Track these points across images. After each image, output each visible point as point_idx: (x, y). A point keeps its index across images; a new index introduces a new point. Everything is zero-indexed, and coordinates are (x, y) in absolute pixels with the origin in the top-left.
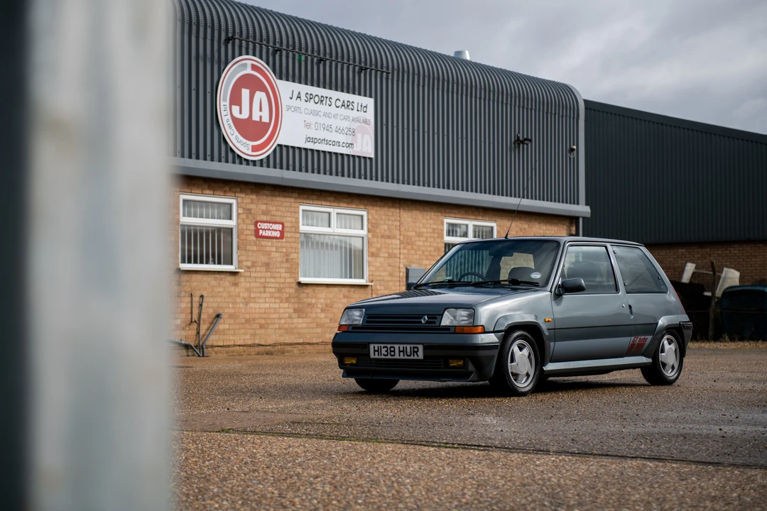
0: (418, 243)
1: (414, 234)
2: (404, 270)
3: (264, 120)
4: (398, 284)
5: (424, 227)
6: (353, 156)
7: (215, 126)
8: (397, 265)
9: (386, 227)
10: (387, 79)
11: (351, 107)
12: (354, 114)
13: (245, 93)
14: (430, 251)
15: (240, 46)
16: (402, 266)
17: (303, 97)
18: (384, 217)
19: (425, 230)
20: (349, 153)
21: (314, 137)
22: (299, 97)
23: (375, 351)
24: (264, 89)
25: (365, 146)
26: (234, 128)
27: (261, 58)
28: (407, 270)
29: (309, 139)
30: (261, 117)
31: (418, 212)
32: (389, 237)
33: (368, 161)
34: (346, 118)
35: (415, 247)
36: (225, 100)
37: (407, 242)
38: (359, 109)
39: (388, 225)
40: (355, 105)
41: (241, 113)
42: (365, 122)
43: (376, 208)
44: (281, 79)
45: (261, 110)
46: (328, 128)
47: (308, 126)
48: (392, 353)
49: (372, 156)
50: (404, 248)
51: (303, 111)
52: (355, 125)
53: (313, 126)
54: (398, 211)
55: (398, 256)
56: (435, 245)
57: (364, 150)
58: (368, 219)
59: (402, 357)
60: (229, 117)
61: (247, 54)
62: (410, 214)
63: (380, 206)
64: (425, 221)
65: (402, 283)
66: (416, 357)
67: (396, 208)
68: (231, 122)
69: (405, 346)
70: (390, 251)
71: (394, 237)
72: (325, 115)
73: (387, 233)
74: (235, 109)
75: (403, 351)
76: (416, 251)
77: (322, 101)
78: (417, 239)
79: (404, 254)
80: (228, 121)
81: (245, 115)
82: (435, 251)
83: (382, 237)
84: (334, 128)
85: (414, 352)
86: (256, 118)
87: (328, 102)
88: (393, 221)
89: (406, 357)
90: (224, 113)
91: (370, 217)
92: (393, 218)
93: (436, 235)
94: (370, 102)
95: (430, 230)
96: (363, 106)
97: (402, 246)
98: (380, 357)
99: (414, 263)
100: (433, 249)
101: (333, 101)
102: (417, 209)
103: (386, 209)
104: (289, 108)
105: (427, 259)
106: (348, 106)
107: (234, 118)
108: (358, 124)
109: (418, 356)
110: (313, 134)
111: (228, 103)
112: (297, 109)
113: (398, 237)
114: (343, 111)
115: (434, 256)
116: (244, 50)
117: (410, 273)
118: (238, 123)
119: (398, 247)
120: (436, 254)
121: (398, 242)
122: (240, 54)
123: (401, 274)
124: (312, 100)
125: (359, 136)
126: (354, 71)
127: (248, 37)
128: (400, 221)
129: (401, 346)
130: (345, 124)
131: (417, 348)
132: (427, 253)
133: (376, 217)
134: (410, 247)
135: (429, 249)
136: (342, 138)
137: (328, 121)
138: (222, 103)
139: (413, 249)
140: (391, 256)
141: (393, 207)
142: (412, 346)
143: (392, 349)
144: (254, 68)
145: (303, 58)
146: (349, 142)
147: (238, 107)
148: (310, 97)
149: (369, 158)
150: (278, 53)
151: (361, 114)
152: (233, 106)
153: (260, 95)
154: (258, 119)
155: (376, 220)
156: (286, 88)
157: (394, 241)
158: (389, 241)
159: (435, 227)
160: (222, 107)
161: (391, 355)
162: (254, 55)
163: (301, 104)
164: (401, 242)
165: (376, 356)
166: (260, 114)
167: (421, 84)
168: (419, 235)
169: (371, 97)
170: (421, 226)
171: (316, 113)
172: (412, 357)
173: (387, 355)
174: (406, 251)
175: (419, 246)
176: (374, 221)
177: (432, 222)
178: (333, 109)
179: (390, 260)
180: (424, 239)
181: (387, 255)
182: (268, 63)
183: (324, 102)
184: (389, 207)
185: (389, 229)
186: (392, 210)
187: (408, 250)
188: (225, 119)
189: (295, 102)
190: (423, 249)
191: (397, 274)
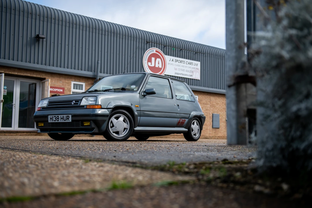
0: (217, 106)
1: (215, 103)
2: (212, 114)
3: (160, 67)
4: (209, 118)
5: (219, 102)
6: (192, 79)
7: (142, 68)
8: (209, 113)
9: (205, 101)
10: (205, 56)
11: (192, 64)
12: (193, 66)
13: (153, 59)
14: (221, 109)
15: (152, 45)
16: (211, 113)
17: (174, 60)
18: (204, 98)
19: (220, 103)
20: (191, 78)
21: (178, 73)
22: (173, 60)
23: (50, 119)
24: (160, 58)
25: (197, 76)
26: (149, 69)
27: (159, 49)
28: (213, 115)
29: (176, 73)
30: (159, 66)
31: (217, 97)
32: (206, 104)
33: (198, 81)
34: (190, 67)
35: (216, 108)
36: (146, 60)
37: (213, 106)
38: (195, 65)
39: (206, 100)
40: (193, 64)
41: (151, 64)
42: (197, 69)
43: (201, 95)
44: (166, 55)
45: (159, 64)
46: (183, 70)
47: (176, 69)
48: (58, 120)
49: (200, 79)
50: (212, 108)
51: (174, 65)
52: (193, 70)
53: (178, 70)
54: (209, 96)
55: (209, 110)
56: (223, 107)
57: (197, 77)
58: (198, 98)
59: (62, 121)
60: (147, 66)
61: (154, 47)
62: (214, 98)
63: (203, 95)
64: (219, 100)
65: (211, 118)
66: (68, 121)
67: (209, 95)
68: (148, 67)
69: (63, 116)
70: (207, 108)
71: (208, 104)
72: (182, 66)
73: (205, 103)
74: (149, 64)
75: (62, 118)
76: (216, 109)
77: (181, 62)
78: (217, 105)
79: (211, 109)
80: (147, 67)
81: (153, 65)
82: (223, 109)
83: (204, 104)
84: (185, 70)
85: (67, 118)
86: (157, 66)
87: (183, 62)
88: (207, 99)
89: (64, 121)
90: (145, 65)
91: (199, 98)
92: (208, 98)
93: (224, 104)
94: (199, 63)
95: (222, 103)
96: (196, 64)
97: (211, 107)
98: (52, 122)
99: (215, 112)
100: (222, 108)
101: (185, 62)
102: (216, 96)
103: (205, 95)
104: (169, 64)
105: (220, 111)
106: (191, 64)
107: (149, 66)
108: (194, 69)
109: (69, 120)
110: (177, 72)
111: (147, 61)
112: (171, 64)
113: (209, 104)
114: (189, 65)
115: (223, 111)
116: (153, 46)
117: (214, 116)
118: (150, 68)
119: (209, 107)
120: (223, 110)
121: (209, 106)
122: (152, 47)
123: (211, 116)
124: (177, 62)
125: (195, 73)
126: (193, 54)
127: (154, 42)
128: (210, 99)
129: (62, 116)
130: (190, 69)
131: (69, 116)
132: (220, 110)
133: (201, 98)
134: (214, 107)
135: (221, 108)
136: (188, 73)
137: (183, 68)
138: (145, 61)
139: (215, 108)
140: (207, 110)
141: (207, 95)
142: (67, 115)
143: (58, 118)
144: (156, 51)
145: (174, 49)
146: (191, 75)
147: (150, 63)
148: (177, 61)
149: (198, 80)
150: (165, 47)
151: (196, 67)
152: (149, 63)
153: (158, 60)
154: (158, 67)
155: (201, 99)
156: (168, 58)
157: (208, 105)
158: (206, 105)
159: (224, 102)
160: (145, 63)
161: (57, 121)
162: (157, 47)
163: (174, 63)
164: (211, 106)
165: (51, 121)
166: (159, 65)
167: (218, 58)
168: (217, 104)
169: (199, 61)
170: (218, 101)
171: (179, 66)
172: (66, 121)
173: (55, 121)
174: (212, 109)
175: (217, 107)
176: (200, 99)
177: (222, 100)
178: (185, 65)
179: (206, 111)
180: (219, 105)
181: (205, 110)
182: (162, 50)
183: (182, 62)
184: (206, 95)
185: (206, 102)
186: (208, 96)
187: (213, 108)
188: (145, 66)
189: (171, 62)
190: (219, 108)
191: (209, 115)
